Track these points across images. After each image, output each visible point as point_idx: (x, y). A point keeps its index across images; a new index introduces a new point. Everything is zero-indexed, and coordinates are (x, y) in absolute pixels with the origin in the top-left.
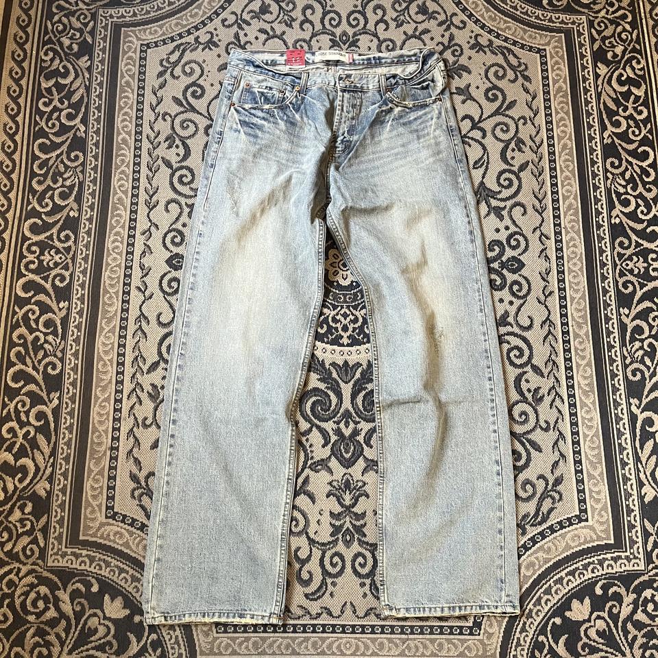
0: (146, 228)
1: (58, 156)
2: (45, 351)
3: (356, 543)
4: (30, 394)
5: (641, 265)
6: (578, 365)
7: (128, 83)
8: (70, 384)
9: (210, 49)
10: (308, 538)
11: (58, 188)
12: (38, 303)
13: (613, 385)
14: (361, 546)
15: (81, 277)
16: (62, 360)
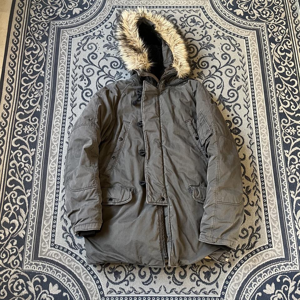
0: (71, 115)
1: (32, 85)
2: (25, 171)
4: (17, 190)
5: (294, 131)
6: (266, 176)
7: (63, 53)
8: (36, 186)
9: (100, 38)
11: (32, 98)
12: (21, 149)
13: (282, 185)
15: (41, 138)
16: (32, 175)
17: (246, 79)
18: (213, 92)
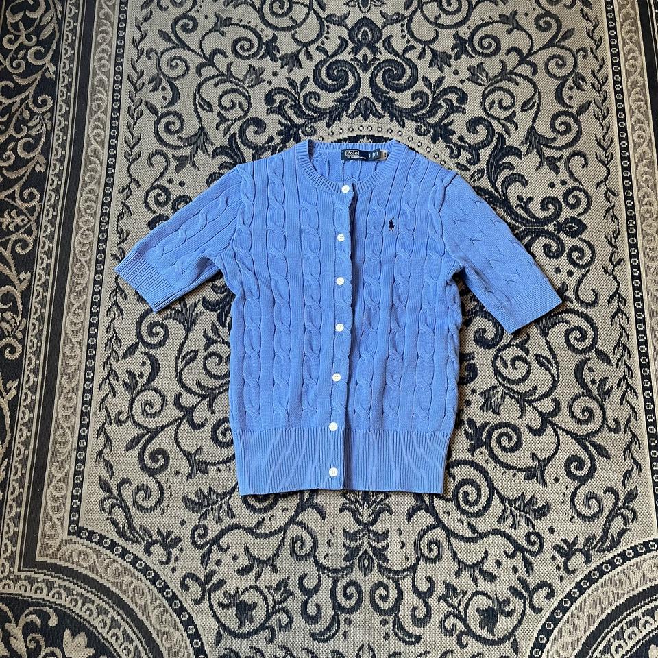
0: (125, 184)
1: (22, 101)
2: (3, 330)
3: (376, 569)
7: (107, 16)
8: (31, 371)
10: (317, 562)
11: (22, 138)
14: (383, 574)
15: (47, 244)
16: (22, 342)
17: (604, 83)
18: (510, 119)
